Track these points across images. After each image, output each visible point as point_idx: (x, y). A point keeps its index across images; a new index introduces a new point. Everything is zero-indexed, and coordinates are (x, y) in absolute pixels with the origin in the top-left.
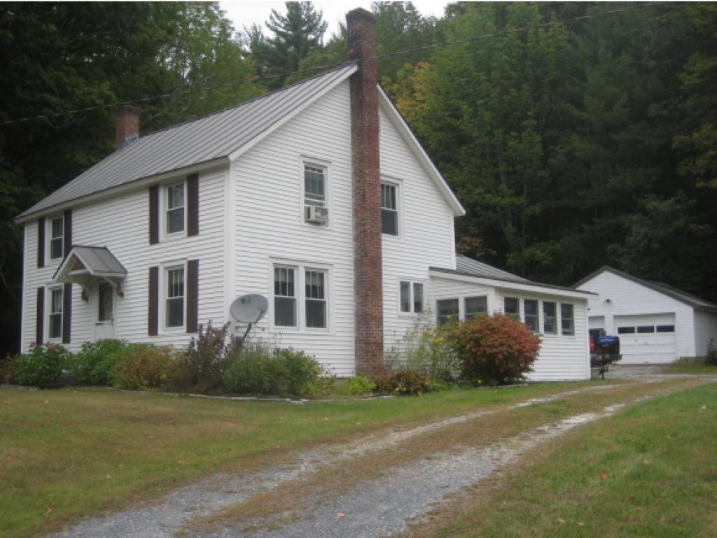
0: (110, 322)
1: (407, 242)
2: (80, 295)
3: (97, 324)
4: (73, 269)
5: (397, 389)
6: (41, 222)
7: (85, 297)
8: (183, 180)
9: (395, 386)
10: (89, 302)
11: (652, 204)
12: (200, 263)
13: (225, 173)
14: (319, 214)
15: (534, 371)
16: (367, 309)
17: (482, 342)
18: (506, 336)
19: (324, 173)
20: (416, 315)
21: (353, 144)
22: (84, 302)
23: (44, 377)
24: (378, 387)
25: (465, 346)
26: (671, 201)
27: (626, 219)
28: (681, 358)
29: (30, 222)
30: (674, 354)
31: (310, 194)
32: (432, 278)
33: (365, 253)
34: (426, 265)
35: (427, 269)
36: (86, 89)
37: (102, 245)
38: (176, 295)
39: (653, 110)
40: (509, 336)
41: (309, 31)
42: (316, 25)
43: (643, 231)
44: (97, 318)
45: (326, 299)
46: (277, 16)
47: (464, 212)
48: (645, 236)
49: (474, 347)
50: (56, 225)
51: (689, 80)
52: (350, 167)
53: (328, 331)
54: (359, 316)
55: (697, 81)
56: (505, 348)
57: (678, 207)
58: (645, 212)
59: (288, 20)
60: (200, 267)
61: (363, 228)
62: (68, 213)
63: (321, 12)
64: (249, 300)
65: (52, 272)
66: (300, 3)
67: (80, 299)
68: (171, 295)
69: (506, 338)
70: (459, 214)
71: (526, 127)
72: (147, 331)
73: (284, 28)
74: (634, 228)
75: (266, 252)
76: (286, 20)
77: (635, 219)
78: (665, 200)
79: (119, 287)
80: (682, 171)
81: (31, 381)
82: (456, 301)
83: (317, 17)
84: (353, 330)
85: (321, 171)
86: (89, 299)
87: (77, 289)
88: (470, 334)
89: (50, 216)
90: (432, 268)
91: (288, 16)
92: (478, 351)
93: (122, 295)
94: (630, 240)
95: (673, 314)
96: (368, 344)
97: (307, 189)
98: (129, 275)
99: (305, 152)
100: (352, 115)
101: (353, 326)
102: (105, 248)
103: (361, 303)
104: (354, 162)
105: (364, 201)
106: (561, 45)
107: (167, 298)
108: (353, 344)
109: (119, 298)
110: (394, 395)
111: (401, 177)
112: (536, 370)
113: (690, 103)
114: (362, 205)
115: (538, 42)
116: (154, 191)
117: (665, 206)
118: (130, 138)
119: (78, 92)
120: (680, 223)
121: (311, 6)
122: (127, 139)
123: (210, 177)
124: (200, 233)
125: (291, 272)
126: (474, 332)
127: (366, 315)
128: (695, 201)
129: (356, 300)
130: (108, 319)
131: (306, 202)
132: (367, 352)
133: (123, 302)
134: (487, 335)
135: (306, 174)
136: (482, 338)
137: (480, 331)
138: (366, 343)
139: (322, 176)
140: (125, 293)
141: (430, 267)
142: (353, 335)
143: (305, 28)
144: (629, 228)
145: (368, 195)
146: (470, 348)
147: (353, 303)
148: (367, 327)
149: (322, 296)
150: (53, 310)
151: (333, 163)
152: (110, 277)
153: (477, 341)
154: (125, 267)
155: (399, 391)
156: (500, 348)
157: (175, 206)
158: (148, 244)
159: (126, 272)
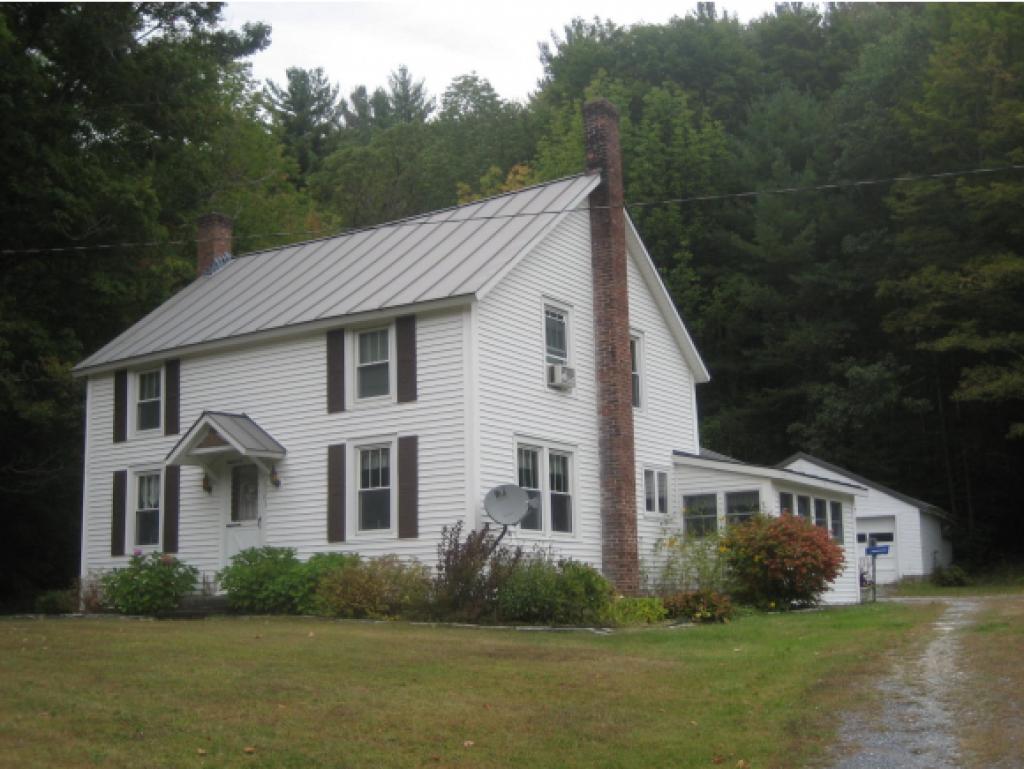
0: (256, 522)
1: (649, 416)
2: (201, 483)
3: (229, 526)
4: (200, 446)
5: (698, 615)
6: (120, 378)
7: (207, 486)
8: (389, 324)
9: (695, 611)
10: (214, 493)
11: (854, 371)
12: (420, 440)
13: (464, 316)
14: (565, 376)
15: (833, 590)
16: (620, 507)
17: (779, 551)
18: (808, 543)
19: (564, 320)
20: (661, 515)
21: (595, 282)
22: (206, 494)
23: (159, 602)
24: (671, 612)
25: (753, 557)
26: (877, 367)
27: (814, 390)
28: (904, 576)
29: (97, 377)
30: (893, 570)
31: (553, 349)
32: (676, 465)
33: (618, 431)
34: (668, 448)
35: (670, 453)
36: (116, 184)
37: (240, 412)
38: (375, 484)
39: (849, 243)
40: (813, 543)
41: (320, 112)
42: (328, 104)
43: (840, 406)
44: (230, 517)
45: (570, 493)
46: (273, 88)
47: (709, 378)
48: (845, 411)
49: (767, 559)
50: (148, 383)
51: (903, 208)
52: (591, 313)
53: (573, 537)
54: (607, 516)
55: (914, 209)
56: (809, 560)
57: (888, 375)
58: (842, 380)
59: (290, 95)
60: (420, 447)
61: (612, 396)
62: (173, 366)
63: (338, 87)
64: (505, 493)
65: (161, 451)
66: (307, 71)
67: (201, 489)
68: (364, 484)
69: (809, 546)
70: (701, 381)
71: (679, 261)
72: (325, 536)
73: (282, 106)
74: (826, 401)
75: (509, 426)
76: (287, 95)
77: (826, 389)
78: (868, 364)
79: (274, 473)
80: (888, 327)
81: (140, 608)
82: (712, 497)
83: (331, 93)
84: (598, 536)
85: (561, 317)
86: (214, 488)
87: (190, 476)
88: (760, 541)
89: (135, 369)
90: (676, 453)
91: (290, 90)
92: (772, 563)
93: (277, 484)
94: (823, 417)
95: (891, 519)
96: (622, 554)
97: (549, 342)
98: (289, 455)
99: (548, 291)
100: (592, 243)
101: (600, 530)
102: (244, 416)
103: (613, 498)
104: (597, 307)
105: (614, 360)
106: (718, 152)
107: (359, 488)
108: (600, 554)
109: (271, 487)
110: (694, 622)
111: (644, 329)
112: (836, 590)
113: (902, 238)
114: (611, 366)
115: (686, 145)
116: (334, 339)
117: (872, 372)
118: (221, 259)
119: (105, 189)
120: (893, 396)
121: (323, 78)
122: (216, 260)
123: (436, 321)
124: (419, 399)
125: (534, 456)
126: (766, 538)
127: (621, 515)
128: (908, 367)
129: (602, 495)
130: (254, 517)
131: (549, 360)
132: (622, 566)
133: (278, 494)
134: (785, 542)
135: (547, 320)
136: (776, 546)
137: (776, 537)
138: (618, 554)
139: (562, 325)
140: (283, 482)
141: (674, 451)
142: (600, 542)
143: (313, 108)
144: (820, 402)
145: (618, 352)
146: (760, 560)
147: (598, 499)
148: (620, 532)
149: (565, 489)
150: (141, 505)
151: (575, 307)
152: (261, 458)
153: (770, 552)
154: (283, 444)
155: (702, 617)
156: (803, 560)
157: (373, 359)
158: (325, 412)
159: (284, 451)
